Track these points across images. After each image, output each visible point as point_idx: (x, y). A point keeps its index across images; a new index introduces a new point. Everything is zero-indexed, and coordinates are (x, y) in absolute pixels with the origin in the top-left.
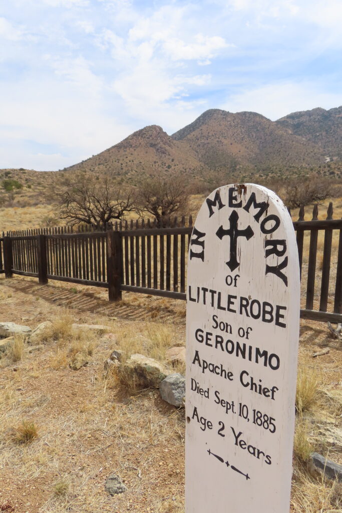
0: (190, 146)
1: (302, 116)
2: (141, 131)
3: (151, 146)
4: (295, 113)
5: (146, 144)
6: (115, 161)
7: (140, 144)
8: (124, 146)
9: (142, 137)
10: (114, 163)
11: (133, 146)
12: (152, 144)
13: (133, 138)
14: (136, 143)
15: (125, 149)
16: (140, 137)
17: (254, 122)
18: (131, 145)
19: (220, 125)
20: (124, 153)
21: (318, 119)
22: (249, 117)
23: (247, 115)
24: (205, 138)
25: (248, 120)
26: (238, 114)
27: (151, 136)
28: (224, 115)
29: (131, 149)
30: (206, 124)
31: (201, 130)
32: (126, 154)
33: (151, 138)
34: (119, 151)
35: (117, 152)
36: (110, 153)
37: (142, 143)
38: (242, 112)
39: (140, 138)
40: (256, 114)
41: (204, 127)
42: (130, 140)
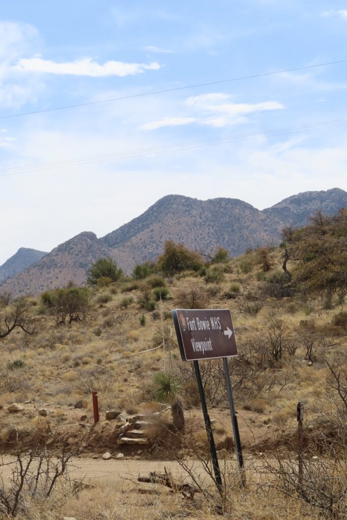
0: (134, 258)
1: (311, 201)
2: (68, 243)
3: (80, 267)
4: (303, 195)
5: (74, 264)
6: (39, 288)
7: (67, 262)
8: (47, 266)
9: (69, 252)
10: (38, 290)
11: (59, 265)
12: (81, 263)
13: (57, 255)
14: (61, 261)
15: (48, 270)
16: (66, 253)
17: (230, 217)
18: (56, 265)
19: (179, 223)
20: (47, 276)
21: (331, 207)
22: (225, 208)
23: (223, 204)
24: (154, 245)
25: (223, 214)
26: (210, 201)
27: (80, 252)
28: (187, 206)
29: (56, 270)
30: (160, 221)
31: (152, 231)
32: (50, 278)
33: (80, 255)
34: (41, 273)
35: (39, 274)
36: (30, 275)
37: (70, 262)
38: (216, 199)
39: (66, 255)
40: (237, 202)
41: (156, 226)
42: (55, 258)
